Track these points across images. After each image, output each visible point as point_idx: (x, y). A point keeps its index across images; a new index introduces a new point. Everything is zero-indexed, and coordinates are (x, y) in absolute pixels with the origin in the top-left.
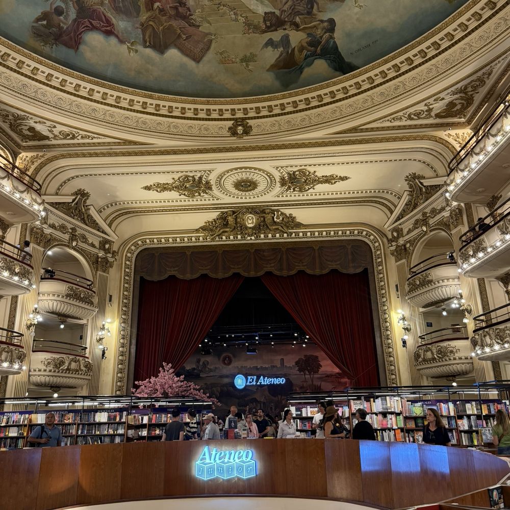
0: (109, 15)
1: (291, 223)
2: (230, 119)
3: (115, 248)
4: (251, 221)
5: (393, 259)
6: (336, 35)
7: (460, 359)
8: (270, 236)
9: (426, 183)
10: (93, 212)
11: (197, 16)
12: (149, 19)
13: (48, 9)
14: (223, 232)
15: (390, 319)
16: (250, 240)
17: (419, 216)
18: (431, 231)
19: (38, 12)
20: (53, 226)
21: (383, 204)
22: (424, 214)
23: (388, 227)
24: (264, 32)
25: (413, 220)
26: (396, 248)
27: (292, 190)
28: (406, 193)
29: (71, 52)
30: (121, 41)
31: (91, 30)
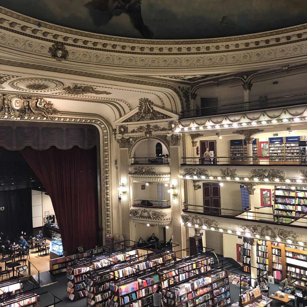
1: (50, 109)
2: (52, 41)
5: (118, 144)
7: (167, 220)
8: (33, 118)
17: (144, 125)
22: (148, 126)
25: (138, 126)
26: (122, 139)
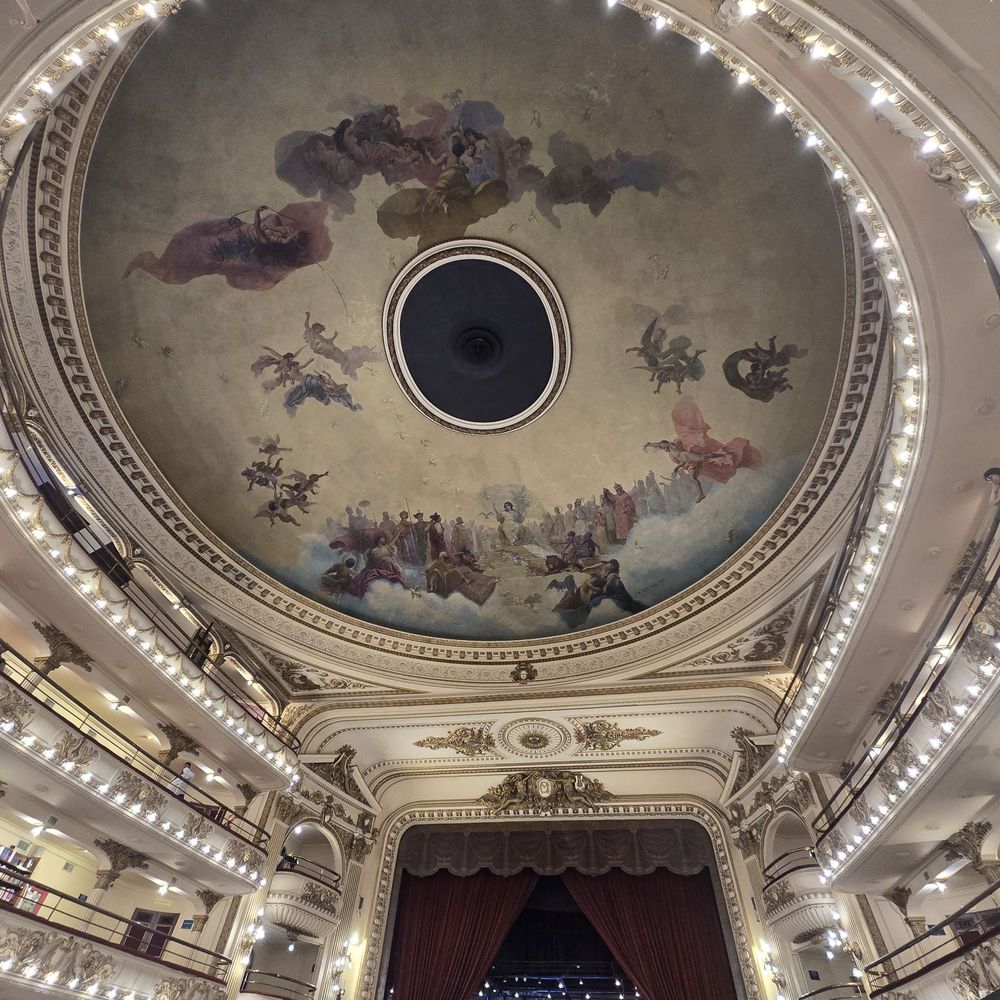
0: (396, 564)
1: (596, 793)
2: (513, 663)
3: (377, 824)
4: (545, 788)
5: (738, 853)
6: (620, 575)
8: (570, 811)
9: (759, 741)
10: (356, 776)
11: (481, 561)
12: (434, 566)
13: (340, 562)
14: (510, 804)
15: (753, 960)
16: (545, 816)
17: (759, 788)
18: (779, 811)
19: (331, 564)
20: (306, 795)
21: (712, 768)
22: (765, 785)
23: (724, 802)
24: (547, 574)
25: (752, 795)
26: (741, 835)
27: (592, 747)
28: (736, 755)
29: (356, 599)
30: (406, 587)
31: (378, 578)
